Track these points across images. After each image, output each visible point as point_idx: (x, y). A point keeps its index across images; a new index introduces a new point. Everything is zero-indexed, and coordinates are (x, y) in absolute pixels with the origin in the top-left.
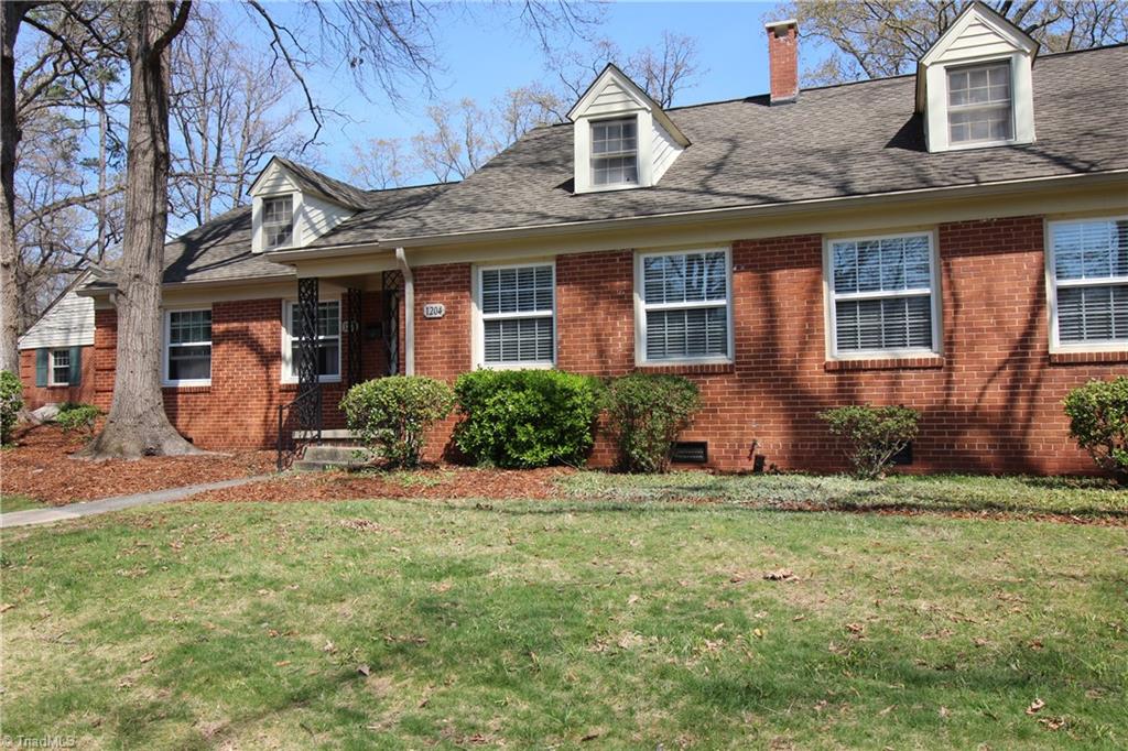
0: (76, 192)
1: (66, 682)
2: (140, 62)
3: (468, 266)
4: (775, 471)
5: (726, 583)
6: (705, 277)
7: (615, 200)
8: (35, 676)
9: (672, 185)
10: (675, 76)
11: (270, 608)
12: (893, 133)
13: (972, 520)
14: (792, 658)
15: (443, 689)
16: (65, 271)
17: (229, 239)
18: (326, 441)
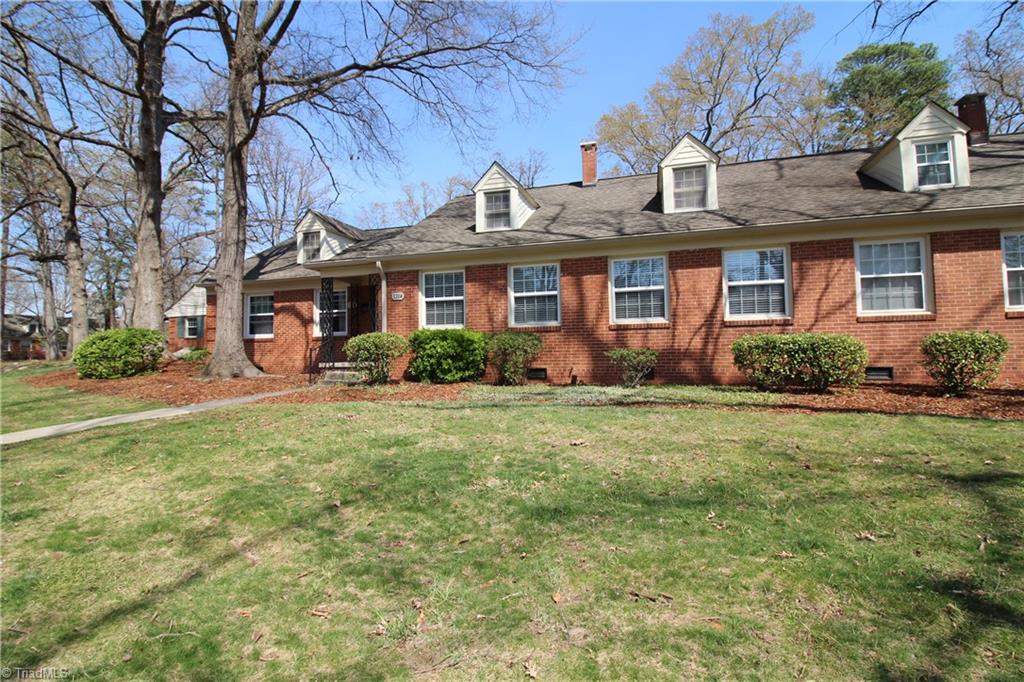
0: (202, 229)
1: (158, 515)
2: (230, 154)
3: (417, 272)
4: (582, 383)
5: (549, 447)
6: (546, 279)
7: (498, 236)
8: (139, 511)
9: (528, 229)
10: (536, 172)
11: (287, 467)
12: (646, 203)
13: (683, 410)
14: (581, 491)
15: (382, 514)
16: (196, 274)
17: (285, 256)
18: (338, 368)
